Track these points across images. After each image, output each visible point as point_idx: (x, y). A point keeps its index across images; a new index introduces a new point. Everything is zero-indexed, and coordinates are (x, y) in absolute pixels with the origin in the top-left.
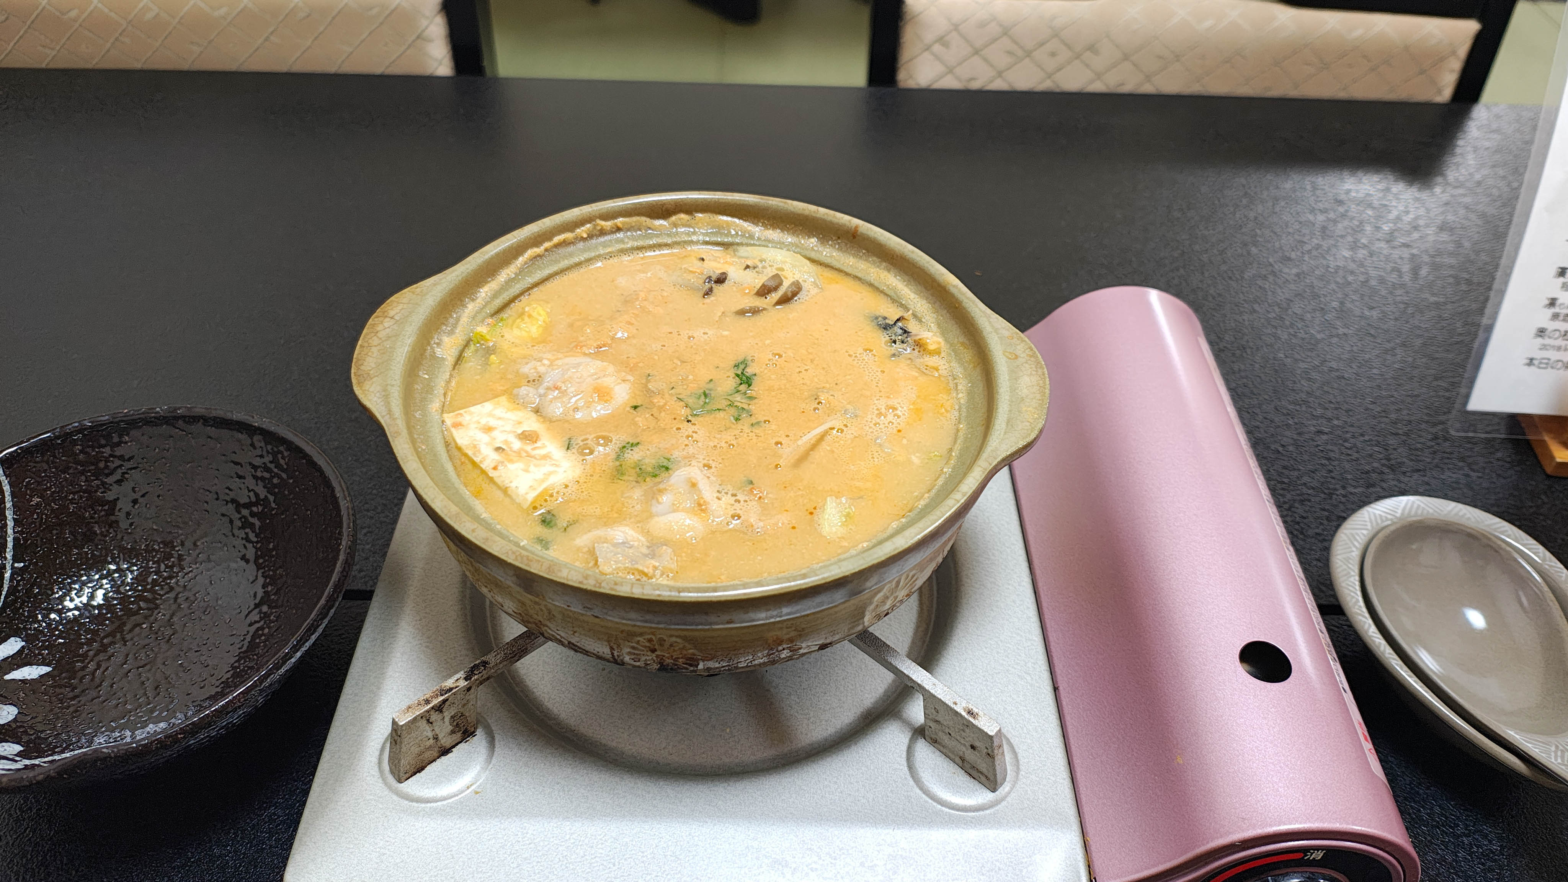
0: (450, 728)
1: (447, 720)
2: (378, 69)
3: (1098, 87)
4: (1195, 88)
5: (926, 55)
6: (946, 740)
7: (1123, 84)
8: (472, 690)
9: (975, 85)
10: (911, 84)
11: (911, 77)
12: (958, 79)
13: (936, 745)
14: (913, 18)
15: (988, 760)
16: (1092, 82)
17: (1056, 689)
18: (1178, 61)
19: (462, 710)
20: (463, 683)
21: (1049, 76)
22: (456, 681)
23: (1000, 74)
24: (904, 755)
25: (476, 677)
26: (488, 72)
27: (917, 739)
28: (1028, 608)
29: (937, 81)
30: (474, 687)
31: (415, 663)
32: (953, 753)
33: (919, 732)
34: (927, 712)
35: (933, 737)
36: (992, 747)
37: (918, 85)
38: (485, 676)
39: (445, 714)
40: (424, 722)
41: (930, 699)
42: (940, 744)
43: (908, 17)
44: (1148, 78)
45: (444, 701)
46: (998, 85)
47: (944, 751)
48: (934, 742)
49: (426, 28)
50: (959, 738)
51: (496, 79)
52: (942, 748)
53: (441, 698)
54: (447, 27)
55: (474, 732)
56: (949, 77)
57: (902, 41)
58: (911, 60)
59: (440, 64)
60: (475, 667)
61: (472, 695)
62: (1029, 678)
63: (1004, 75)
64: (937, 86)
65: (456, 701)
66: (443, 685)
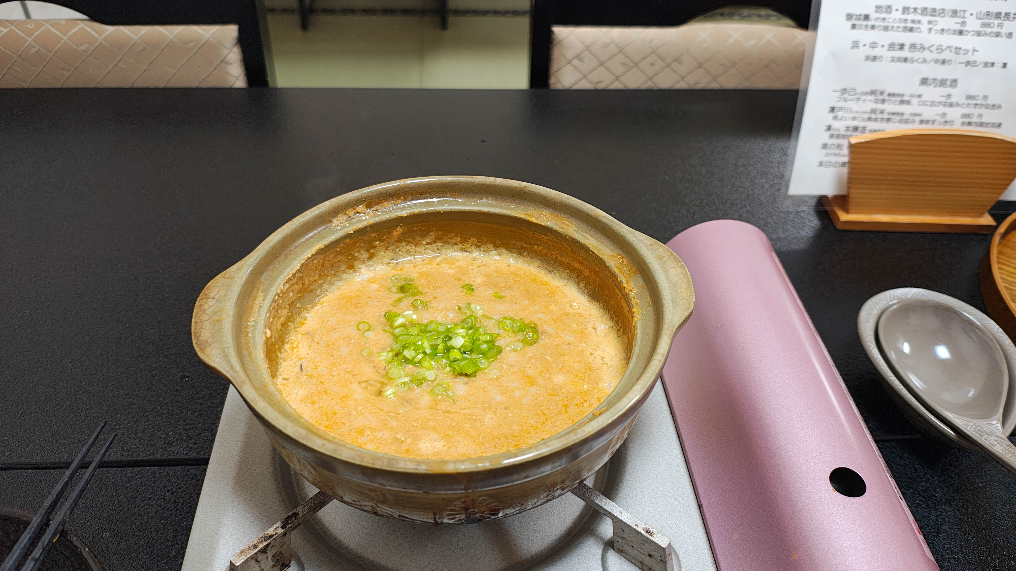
0: (272, 563)
1: (270, 558)
2: (194, 84)
3: (682, 85)
4: (746, 85)
5: (568, 66)
6: (629, 550)
7: (698, 83)
8: (287, 535)
9: (601, 86)
10: (559, 86)
11: (558, 81)
12: (590, 82)
13: (621, 554)
14: (560, 42)
15: (662, 564)
16: (678, 82)
17: (700, 506)
18: (734, 67)
19: (280, 550)
20: (280, 531)
21: (650, 79)
22: (276, 529)
23: (617, 78)
24: (600, 562)
25: (290, 525)
26: (271, 84)
27: (608, 550)
28: (675, 448)
29: (575, 84)
30: (288, 533)
31: (242, 513)
32: (635, 559)
33: (609, 545)
34: (615, 531)
35: (620, 548)
36: (665, 555)
37: (563, 86)
38: (296, 524)
39: (268, 554)
40: (253, 561)
41: (617, 522)
42: (624, 553)
43: (555, 42)
44: (715, 79)
45: (267, 545)
46: (616, 86)
47: (629, 558)
48: (620, 552)
49: (227, 55)
50: (639, 549)
51: (276, 89)
52: (626, 556)
53: (265, 543)
54: (242, 54)
55: (289, 564)
56: (584, 80)
57: (552, 57)
58: (558, 70)
59: (237, 79)
60: (288, 518)
61: (287, 538)
62: (681, 499)
63: (620, 78)
64: (576, 87)
65: (276, 544)
66: (266, 533)
